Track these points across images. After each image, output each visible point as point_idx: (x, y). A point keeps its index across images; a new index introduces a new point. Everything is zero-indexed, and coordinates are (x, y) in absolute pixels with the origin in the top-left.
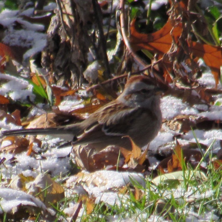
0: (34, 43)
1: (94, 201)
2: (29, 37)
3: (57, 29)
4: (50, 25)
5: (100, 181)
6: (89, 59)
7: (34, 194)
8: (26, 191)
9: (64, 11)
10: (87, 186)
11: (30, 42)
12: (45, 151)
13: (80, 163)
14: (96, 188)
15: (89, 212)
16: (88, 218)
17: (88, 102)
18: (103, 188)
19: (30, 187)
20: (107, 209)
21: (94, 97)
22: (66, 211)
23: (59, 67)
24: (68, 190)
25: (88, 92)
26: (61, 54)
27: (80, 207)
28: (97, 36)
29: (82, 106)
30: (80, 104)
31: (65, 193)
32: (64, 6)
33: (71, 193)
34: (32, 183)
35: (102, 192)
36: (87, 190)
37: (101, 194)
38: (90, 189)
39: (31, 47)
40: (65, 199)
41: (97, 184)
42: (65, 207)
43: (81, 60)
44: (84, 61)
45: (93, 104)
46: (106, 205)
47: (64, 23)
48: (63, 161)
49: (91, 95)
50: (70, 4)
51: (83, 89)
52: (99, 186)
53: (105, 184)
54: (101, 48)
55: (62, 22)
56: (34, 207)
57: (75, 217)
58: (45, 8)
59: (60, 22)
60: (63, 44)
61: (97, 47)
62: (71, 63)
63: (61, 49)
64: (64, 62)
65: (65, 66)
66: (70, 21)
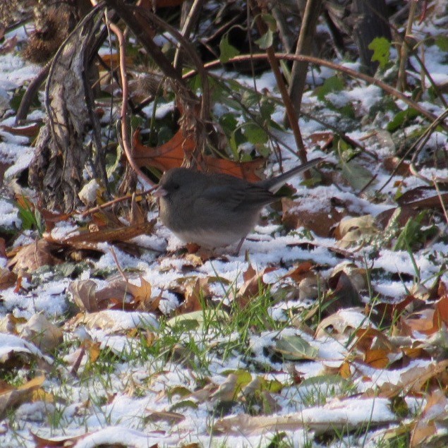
0: (17, 159)
1: (99, 346)
2: (11, 152)
3: (47, 141)
4: (38, 137)
5: (104, 322)
6: (84, 176)
7: (27, 338)
8: (17, 334)
9: (54, 120)
10: (89, 329)
11: (12, 158)
12: (36, 288)
13: (80, 303)
14: (100, 331)
15: (92, 360)
16: (92, 367)
17: (84, 229)
18: (108, 331)
19: (23, 330)
20: (115, 356)
21: (91, 222)
22: (66, 358)
23: (49, 187)
24: (67, 334)
25: (84, 217)
26: (51, 170)
27: (82, 354)
28: (94, 149)
29: (77, 233)
30: (75, 231)
31: (64, 337)
32: (55, 114)
33: (71, 337)
34: (24, 325)
35: (107, 335)
36: (90, 333)
37: (107, 338)
38: (94, 333)
39: (13, 163)
40: (64, 344)
41: (101, 326)
42: (64, 355)
43: (76, 178)
44: (79, 179)
45: (91, 231)
46: (113, 351)
47: (55, 134)
48: (57, 298)
49: (88, 219)
50: (62, 112)
51: (78, 214)
52: (103, 329)
53: (110, 327)
54: (100, 164)
55: (52, 134)
56: (28, 354)
57: (78, 365)
58: (30, 116)
59: (50, 133)
60: (54, 158)
61: (94, 163)
62: (64, 181)
63: (52, 165)
64: (55, 181)
65: (56, 185)
66: (62, 131)
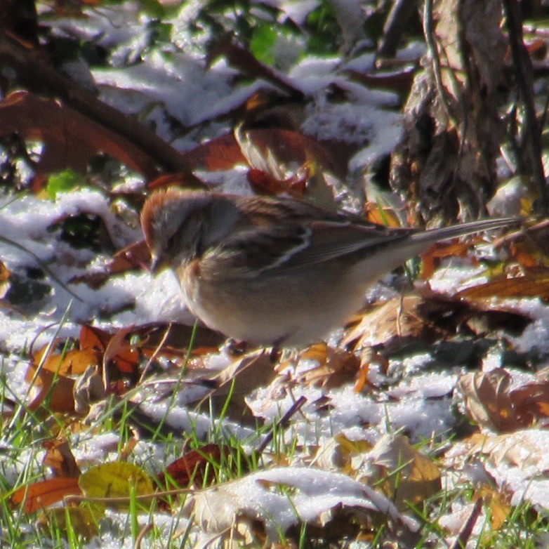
0: (374, 135)
1: (509, 499)
2: (363, 121)
3: (427, 103)
4: (411, 95)
5: (524, 453)
6: (501, 171)
7: (370, 481)
8: (352, 473)
9: (443, 61)
10: (493, 465)
11: (364, 132)
12: (396, 383)
14: (514, 469)
15: (496, 525)
16: (495, 538)
17: (498, 270)
18: (530, 471)
19: (363, 464)
20: (540, 519)
21: (511, 259)
22: (445, 521)
23: (430, 191)
24: (450, 473)
25: (497, 249)
26: (436, 160)
27: (477, 512)
28: (520, 118)
29: (483, 280)
30: (479, 275)
31: (443, 479)
32: (443, 50)
33: (456, 479)
34: (366, 456)
35: (528, 479)
36: (494, 473)
37: (527, 482)
38: (500, 472)
39: (366, 143)
40: (443, 495)
41: (517, 460)
42: (442, 513)
43: (482, 174)
44: (488, 178)
45: (509, 276)
46: (537, 508)
47: (444, 89)
48: (437, 406)
49: (504, 254)
50: (457, 45)
51: (485, 242)
52: (521, 465)
53: (535, 462)
54: (530, 148)
55: (438, 87)
56: (370, 511)
57: (466, 535)
58: (401, 53)
59: (433, 86)
60: (440, 136)
61: (519, 145)
62: (459, 180)
63: (437, 150)
64: (441, 179)
65: (444, 187)
66: (458, 84)
